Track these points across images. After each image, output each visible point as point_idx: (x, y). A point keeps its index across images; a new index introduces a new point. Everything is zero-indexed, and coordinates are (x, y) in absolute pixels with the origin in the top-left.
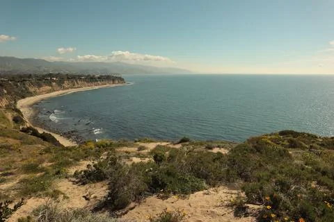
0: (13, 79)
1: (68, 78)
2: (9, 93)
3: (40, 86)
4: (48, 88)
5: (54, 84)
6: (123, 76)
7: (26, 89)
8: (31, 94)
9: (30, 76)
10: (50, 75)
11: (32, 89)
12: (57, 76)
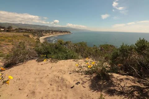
0: (39, 31)
1: (54, 31)
2: (37, 35)
3: (46, 33)
4: (49, 34)
5: (50, 33)
6: (70, 31)
7: (43, 34)
8: (44, 36)
9: (44, 30)
10: (49, 30)
11: (44, 34)
12: (51, 31)
